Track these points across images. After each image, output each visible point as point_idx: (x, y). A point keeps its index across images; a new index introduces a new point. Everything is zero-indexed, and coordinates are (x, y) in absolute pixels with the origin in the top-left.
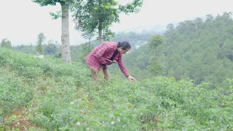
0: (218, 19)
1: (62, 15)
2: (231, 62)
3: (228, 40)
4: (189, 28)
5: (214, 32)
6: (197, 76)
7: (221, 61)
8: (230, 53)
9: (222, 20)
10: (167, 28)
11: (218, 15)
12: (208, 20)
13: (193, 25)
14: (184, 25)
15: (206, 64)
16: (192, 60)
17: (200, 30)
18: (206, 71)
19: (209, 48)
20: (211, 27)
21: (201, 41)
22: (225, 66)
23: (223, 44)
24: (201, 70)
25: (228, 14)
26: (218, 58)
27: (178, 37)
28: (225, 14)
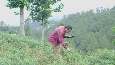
0: (87, 13)
1: (21, 13)
2: (94, 34)
3: (92, 23)
4: (74, 17)
5: (85, 19)
6: (78, 41)
7: (89, 33)
8: (93, 29)
9: (89, 14)
10: (63, 17)
11: (87, 11)
12: (82, 13)
13: (76, 16)
14: (71, 16)
15: (82, 34)
16: (75, 33)
17: (79, 18)
18: (82, 38)
19: (84, 27)
20: (84, 17)
21: (80, 24)
22: (91, 35)
23: (90, 25)
24: (80, 38)
25: (92, 11)
26: (88, 32)
27: (68, 22)
28: (90, 10)
